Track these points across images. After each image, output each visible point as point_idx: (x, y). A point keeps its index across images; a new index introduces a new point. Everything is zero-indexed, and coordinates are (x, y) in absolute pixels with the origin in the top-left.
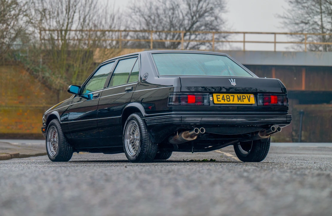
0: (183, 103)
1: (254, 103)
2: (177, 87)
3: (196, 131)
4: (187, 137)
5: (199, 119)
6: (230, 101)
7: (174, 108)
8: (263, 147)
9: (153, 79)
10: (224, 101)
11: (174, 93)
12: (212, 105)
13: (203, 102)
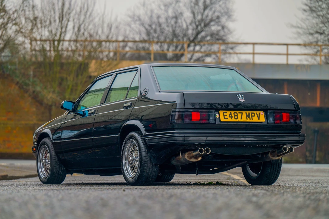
0: (187, 120)
1: (264, 120)
2: (180, 104)
3: (201, 151)
4: (191, 158)
5: (204, 138)
6: (237, 118)
7: (176, 126)
8: (274, 168)
9: (154, 95)
10: (232, 119)
11: (177, 110)
12: (218, 123)
13: (209, 120)
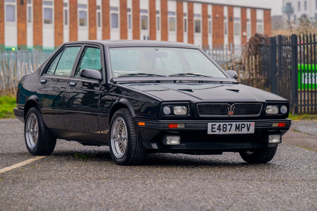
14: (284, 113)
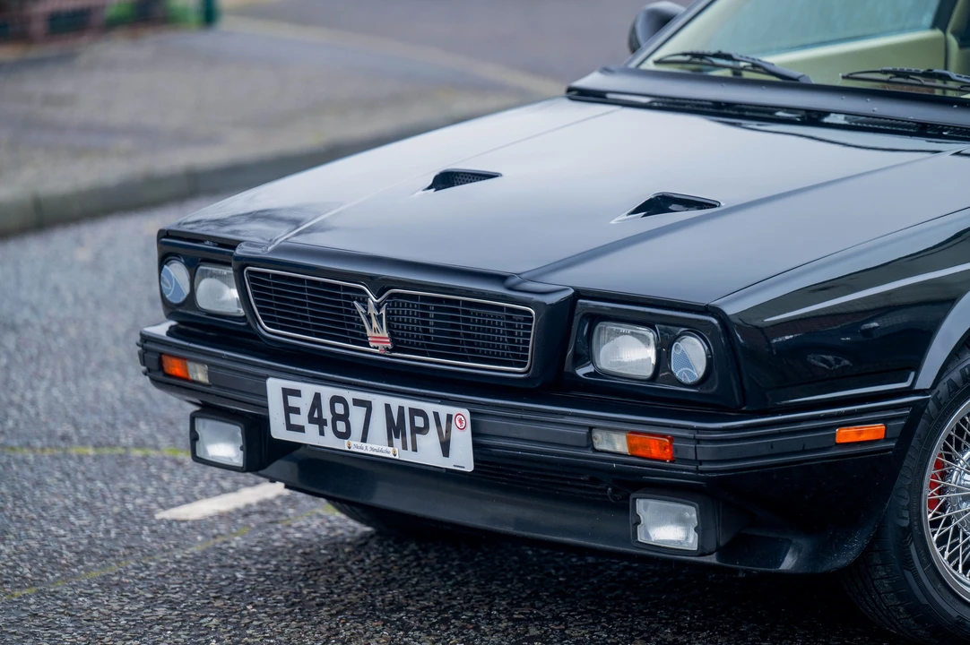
14: (689, 381)
